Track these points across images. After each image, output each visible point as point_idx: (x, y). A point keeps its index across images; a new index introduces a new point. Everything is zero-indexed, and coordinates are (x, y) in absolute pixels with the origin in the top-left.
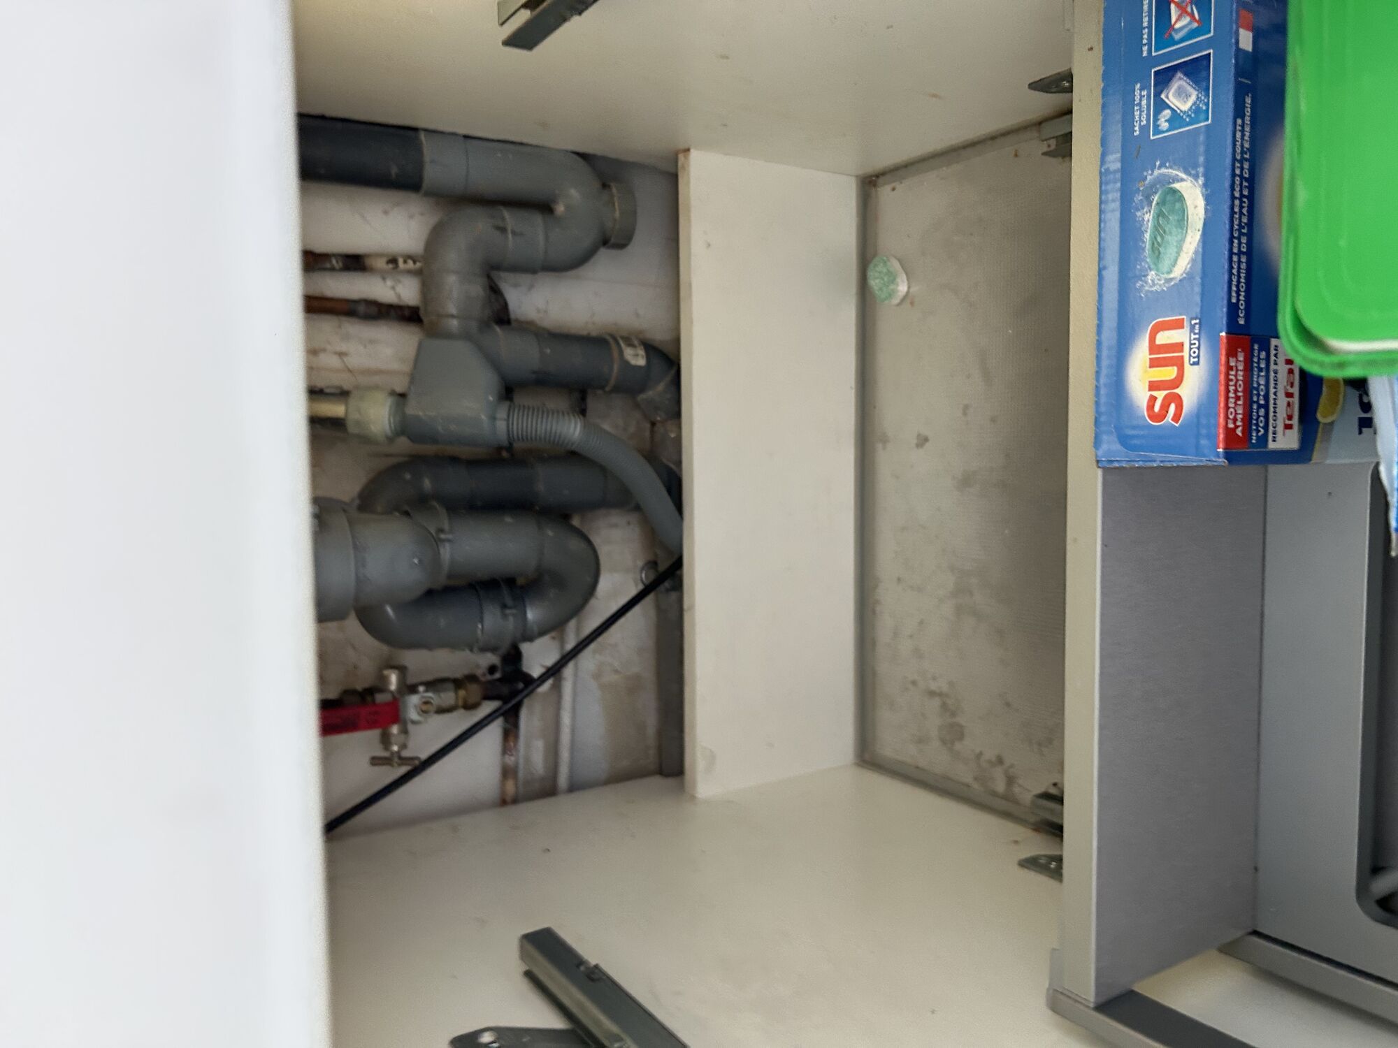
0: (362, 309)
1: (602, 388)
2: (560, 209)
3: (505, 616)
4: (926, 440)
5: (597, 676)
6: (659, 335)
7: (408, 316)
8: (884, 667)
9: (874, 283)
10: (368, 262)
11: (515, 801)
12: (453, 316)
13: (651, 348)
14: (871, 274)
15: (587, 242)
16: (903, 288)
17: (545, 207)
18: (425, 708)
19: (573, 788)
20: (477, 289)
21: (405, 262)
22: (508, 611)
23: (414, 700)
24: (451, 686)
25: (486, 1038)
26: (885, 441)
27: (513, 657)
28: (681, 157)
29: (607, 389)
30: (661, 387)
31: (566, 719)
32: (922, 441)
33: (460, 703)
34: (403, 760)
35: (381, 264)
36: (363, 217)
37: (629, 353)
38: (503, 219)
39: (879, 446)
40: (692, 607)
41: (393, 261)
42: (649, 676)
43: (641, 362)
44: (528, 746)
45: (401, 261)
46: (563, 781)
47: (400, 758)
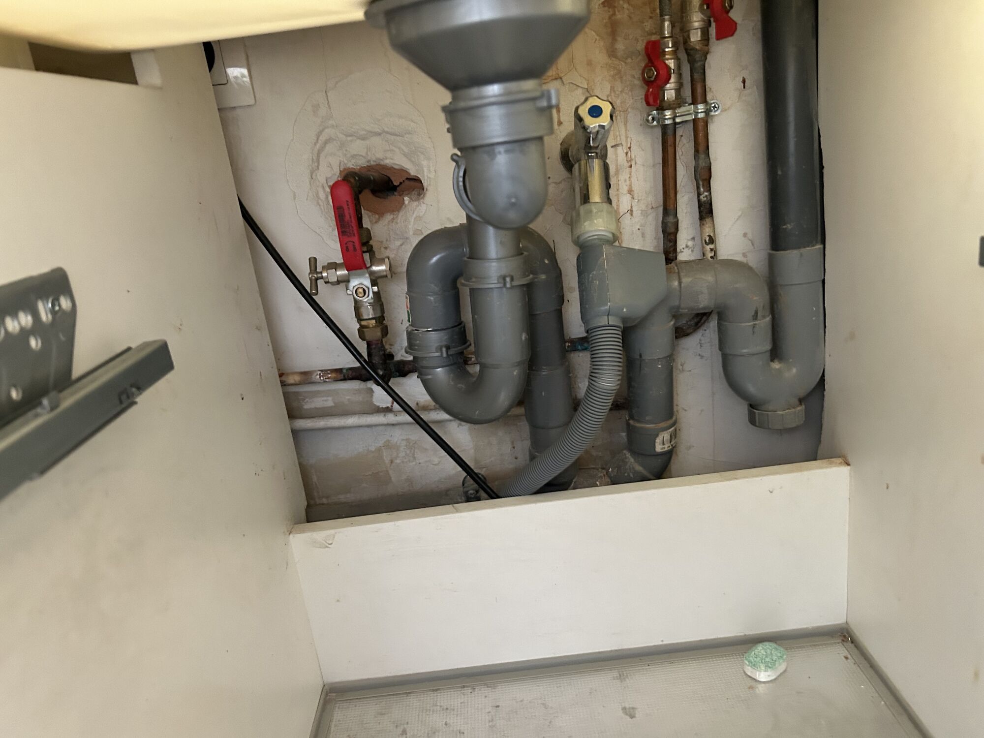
0: (671, 219)
1: (631, 417)
2: (776, 365)
3: (440, 349)
4: (632, 717)
5: (388, 445)
6: (683, 457)
7: (670, 253)
8: (414, 701)
9: (761, 649)
10: (708, 220)
11: (283, 384)
12: (680, 283)
13: (669, 455)
14: (767, 645)
15: (751, 389)
16: (763, 676)
17: (776, 353)
18: (361, 290)
19: (295, 433)
20: (704, 302)
21: (712, 250)
22: (444, 350)
23: (367, 282)
24: (379, 315)
25: (65, 303)
26: (621, 678)
27: (403, 370)
28: (840, 460)
29: (631, 422)
30: (639, 468)
31: (351, 421)
32: (630, 713)
33: (363, 323)
34: (315, 282)
35: (708, 231)
36: (740, 217)
37: (665, 436)
38: (764, 317)
39: (615, 674)
40: (457, 511)
41: (712, 240)
42: (390, 490)
43: (659, 448)
44: (328, 393)
45: (712, 246)
46: (301, 424)
47: (317, 279)
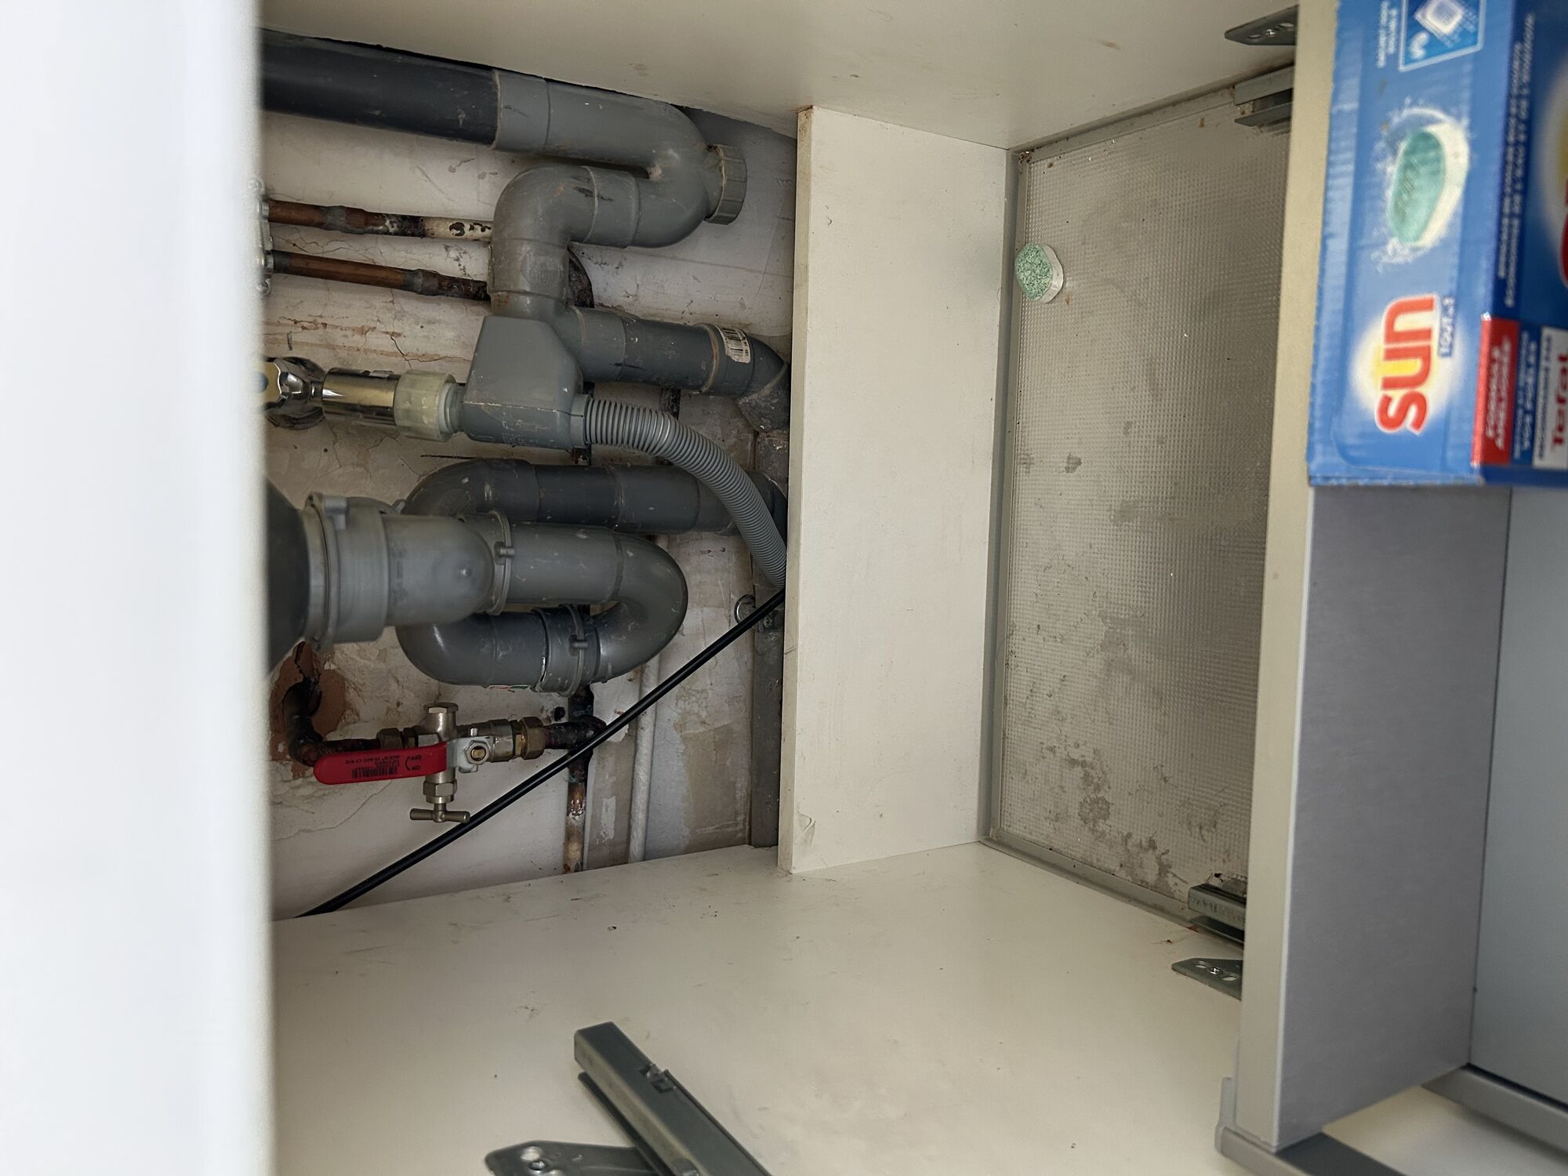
0: (419, 281)
1: (698, 388)
2: (656, 173)
3: (574, 651)
4: (1079, 463)
5: (680, 726)
6: (767, 330)
7: (473, 293)
8: (1016, 731)
9: (1023, 276)
10: (428, 226)
11: (579, 868)
12: (525, 293)
13: (757, 344)
14: (1019, 264)
15: (688, 214)
16: (1057, 283)
17: (638, 170)
18: (476, 754)
19: (645, 857)
20: (555, 263)
21: (472, 228)
22: (576, 645)
23: (464, 744)
24: (509, 729)
25: (531, 1155)
26: (1028, 463)
27: (584, 699)
28: (802, 115)
29: (704, 389)
30: (767, 390)
31: (642, 775)
32: (1074, 464)
33: (518, 752)
34: (449, 815)
35: (443, 229)
36: (424, 173)
37: (731, 347)
38: (589, 180)
39: (1022, 469)
40: (794, 649)
41: (458, 226)
42: (741, 729)
43: (746, 359)
44: (597, 805)
45: (467, 227)
46: (636, 847)
47: (445, 812)
